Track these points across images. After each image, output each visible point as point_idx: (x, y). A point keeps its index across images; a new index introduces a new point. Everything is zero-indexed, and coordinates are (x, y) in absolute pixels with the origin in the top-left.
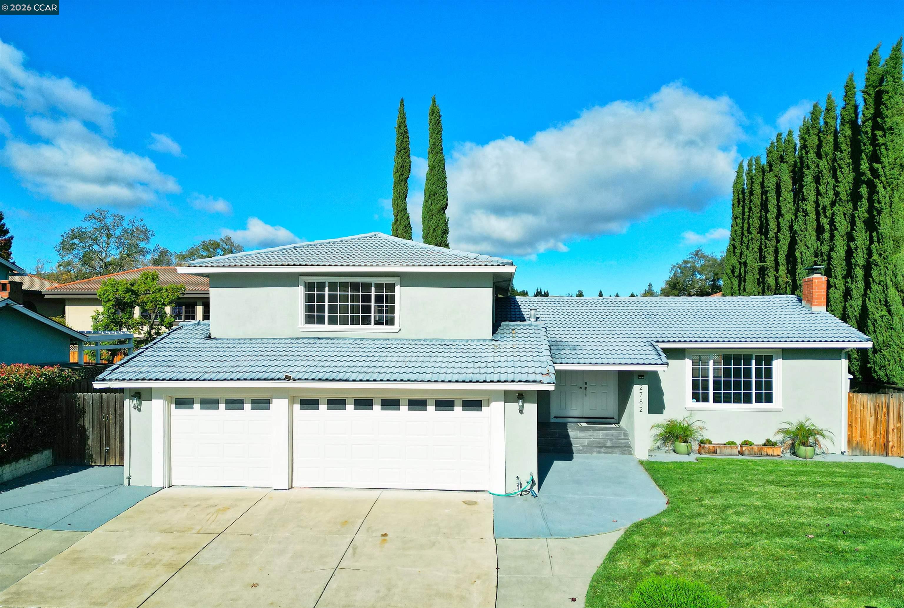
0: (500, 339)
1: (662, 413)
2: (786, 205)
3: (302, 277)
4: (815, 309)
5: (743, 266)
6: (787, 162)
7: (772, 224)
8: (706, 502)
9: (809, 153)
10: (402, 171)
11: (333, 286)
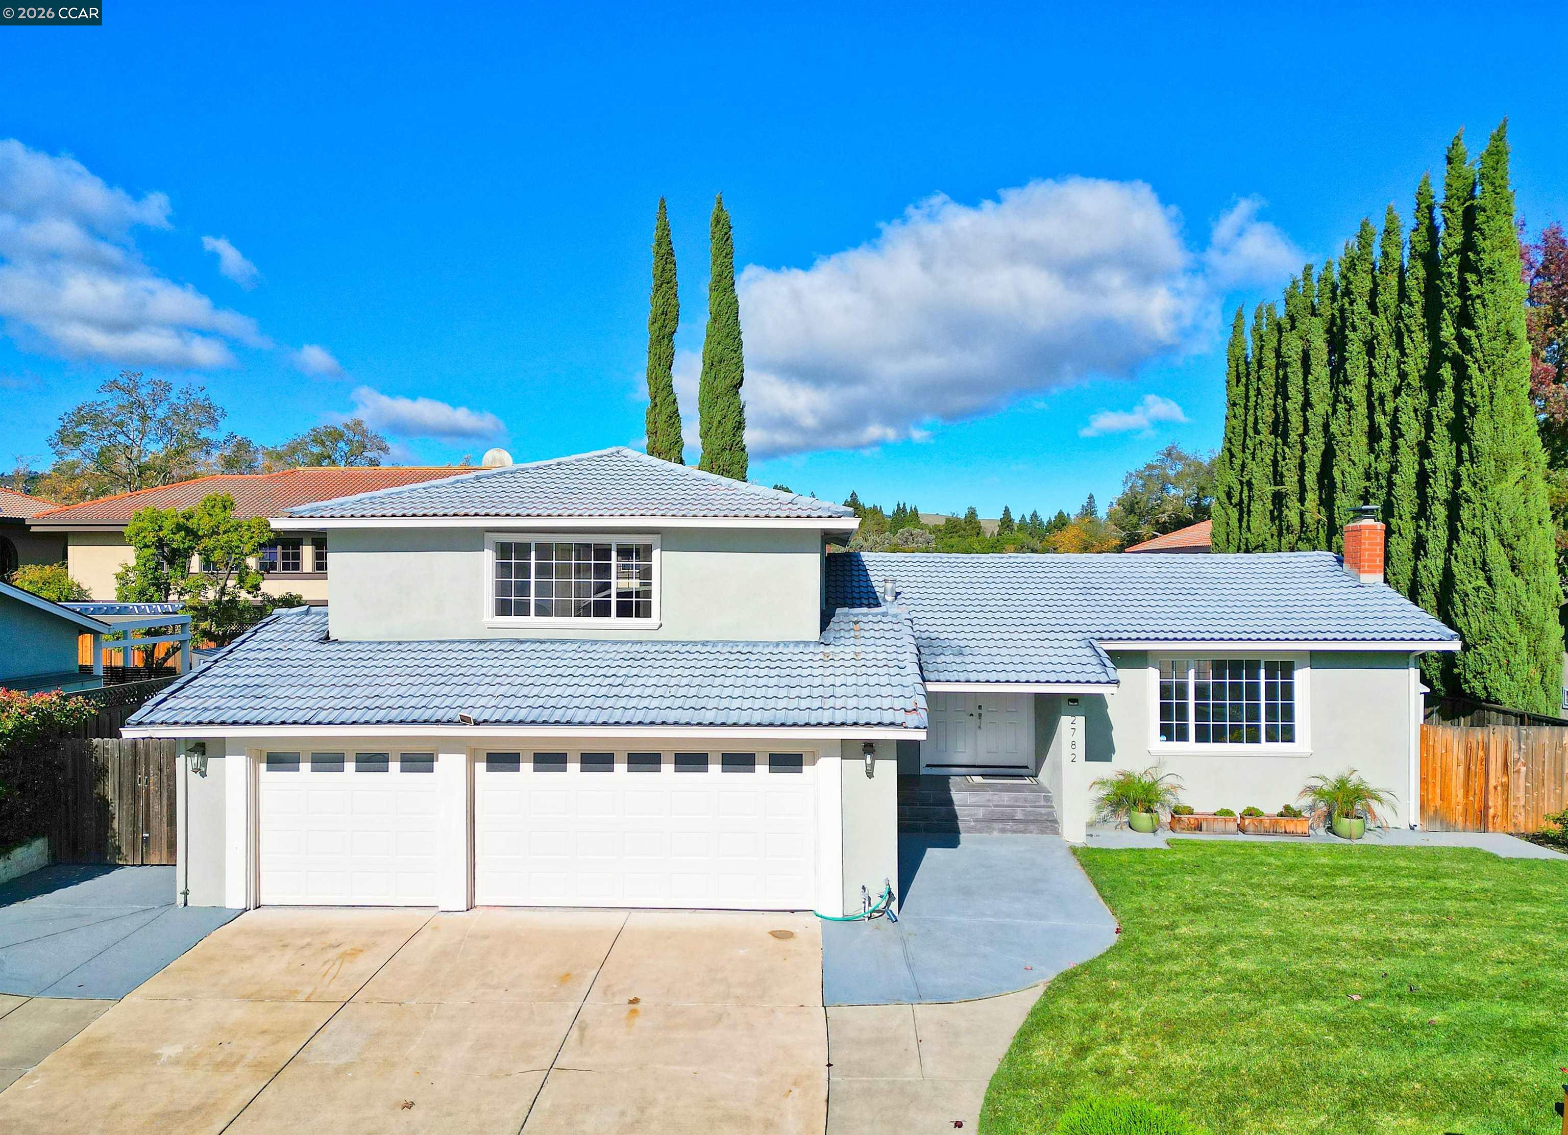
0: (833, 642)
1: (1111, 761)
2: (1318, 388)
3: (490, 534)
4: (1365, 578)
5: (1245, 488)
6: (1321, 315)
7: (1295, 420)
8: (1183, 930)
9: (1355, 304)
10: (664, 321)
11: (544, 550)
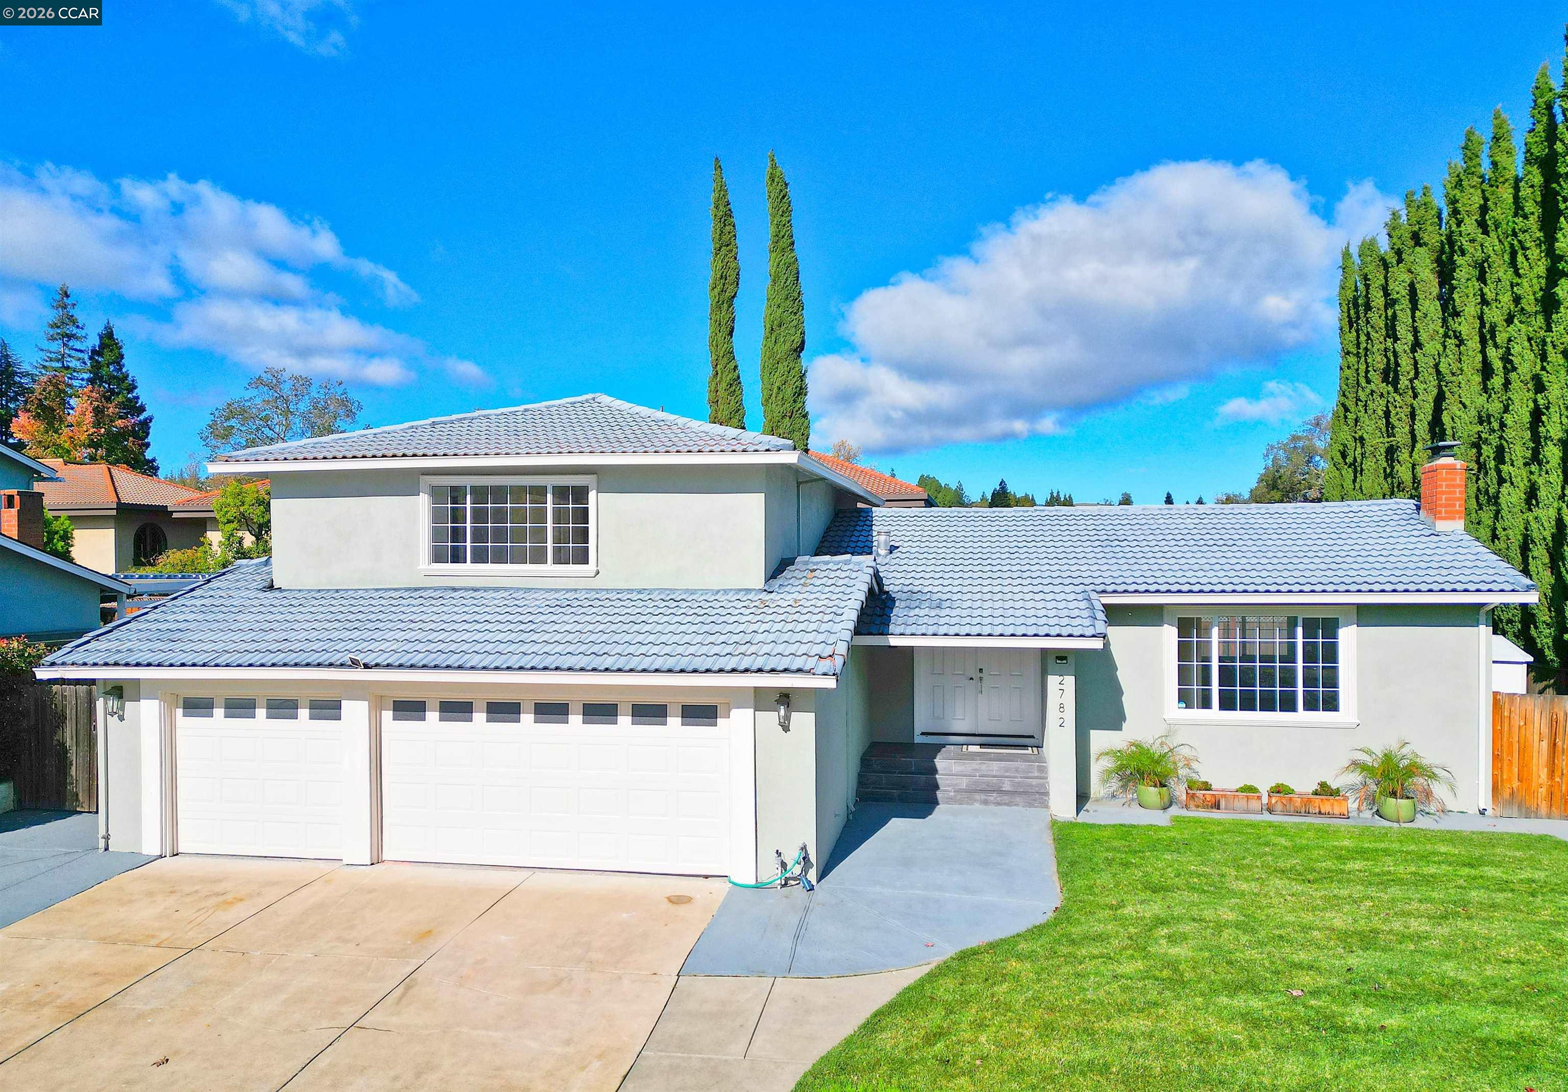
0: (777, 590)
1: (1121, 730)
2: (1427, 325)
3: (425, 477)
4: (1442, 526)
6: (1426, 244)
7: (1405, 363)
8: (1128, 910)
9: (1462, 225)
11: (479, 493)
